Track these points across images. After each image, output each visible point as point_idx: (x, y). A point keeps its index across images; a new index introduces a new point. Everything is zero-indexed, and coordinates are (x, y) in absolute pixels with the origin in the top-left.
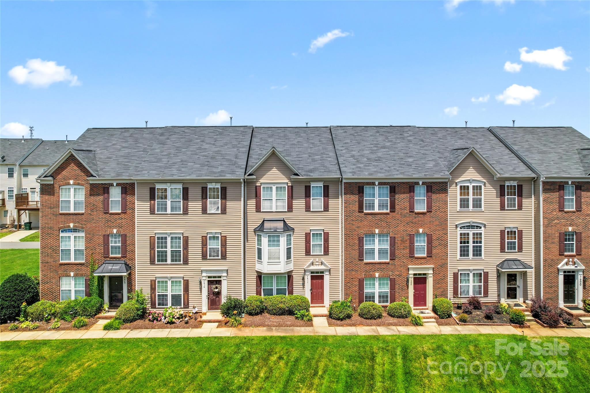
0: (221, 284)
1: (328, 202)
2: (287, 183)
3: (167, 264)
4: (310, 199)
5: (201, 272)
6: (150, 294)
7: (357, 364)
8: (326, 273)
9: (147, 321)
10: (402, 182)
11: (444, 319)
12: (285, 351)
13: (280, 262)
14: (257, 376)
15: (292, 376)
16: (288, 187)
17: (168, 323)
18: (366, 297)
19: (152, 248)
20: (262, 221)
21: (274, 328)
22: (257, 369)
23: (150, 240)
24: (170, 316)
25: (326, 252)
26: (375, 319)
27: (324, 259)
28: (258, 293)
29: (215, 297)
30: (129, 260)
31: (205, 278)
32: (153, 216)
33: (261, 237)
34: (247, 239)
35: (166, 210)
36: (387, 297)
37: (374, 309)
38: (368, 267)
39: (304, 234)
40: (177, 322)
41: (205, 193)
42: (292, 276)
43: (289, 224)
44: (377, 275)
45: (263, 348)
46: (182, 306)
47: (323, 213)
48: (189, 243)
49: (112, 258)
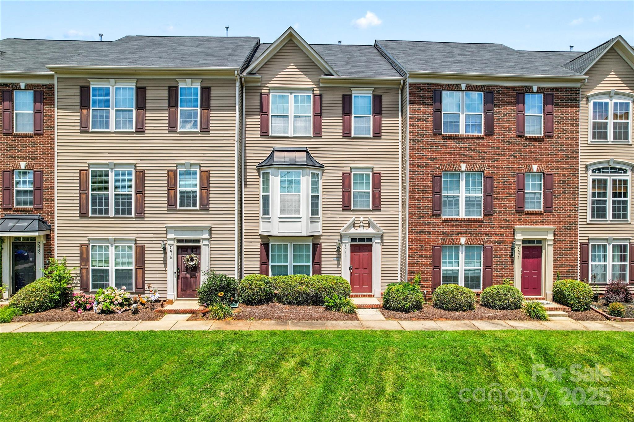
0: (200, 254)
1: (380, 123)
2: (313, 90)
3: (109, 218)
4: (350, 116)
5: (165, 232)
6: (79, 268)
7: (461, 374)
8: (377, 241)
9: (67, 311)
10: (504, 87)
11: (580, 312)
12: (311, 353)
13: (300, 218)
14: (254, 396)
15: (330, 396)
16: (315, 96)
17: (102, 312)
18: (444, 278)
19: (83, 191)
20: (271, 152)
21: (290, 322)
22: (254, 383)
23: (80, 176)
24: (105, 301)
25: (377, 207)
26: (464, 311)
27: (372, 217)
28: (264, 271)
29: (189, 276)
30: (48, 214)
31: (172, 242)
32: (85, 136)
33: (268, 177)
34: (246, 182)
35: (107, 126)
36: (478, 278)
37: (461, 293)
38: (448, 228)
39: (341, 175)
40: (117, 311)
41: (174, 97)
42: (320, 245)
43: (315, 159)
44: (463, 240)
45: (269, 348)
46: (134, 290)
47: (372, 141)
48: (146, 182)
49: (17, 210)
